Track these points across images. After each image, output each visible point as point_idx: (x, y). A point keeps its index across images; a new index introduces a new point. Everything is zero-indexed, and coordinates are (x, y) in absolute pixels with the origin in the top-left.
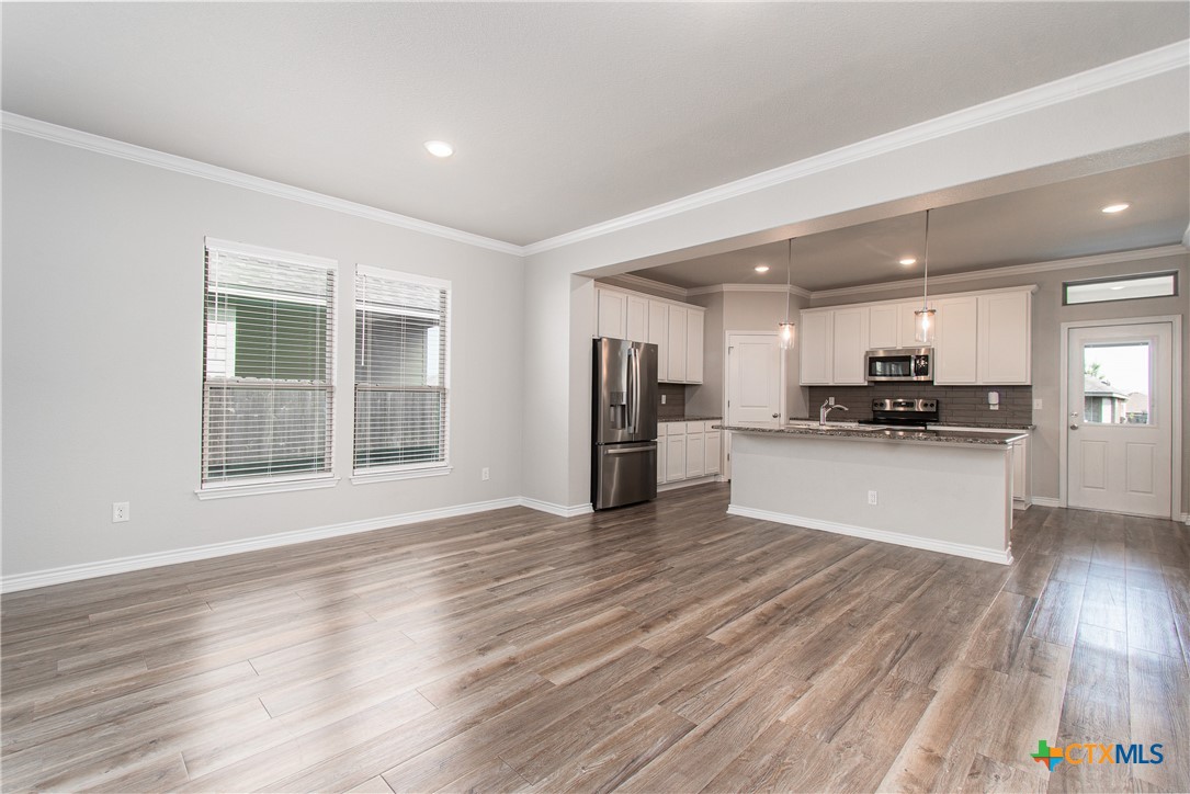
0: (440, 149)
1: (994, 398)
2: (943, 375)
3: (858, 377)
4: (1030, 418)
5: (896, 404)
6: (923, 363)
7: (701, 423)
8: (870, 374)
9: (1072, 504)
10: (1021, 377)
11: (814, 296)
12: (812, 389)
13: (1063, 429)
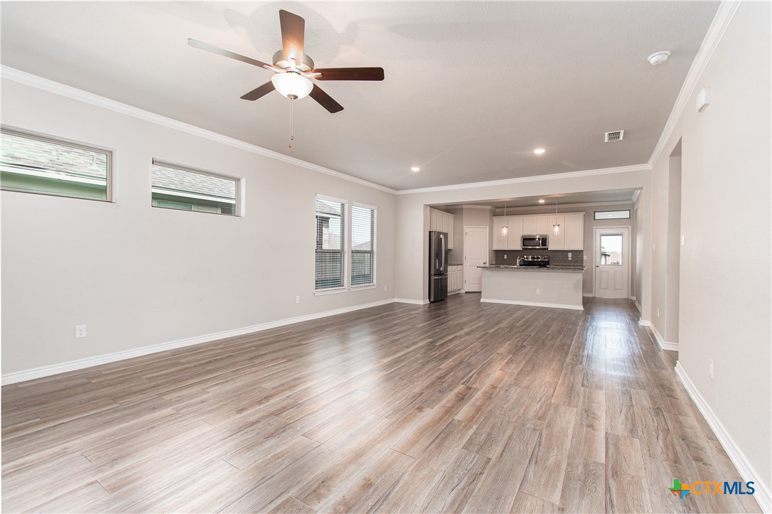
0: (415, 169)
1: (570, 255)
2: (552, 246)
3: (518, 246)
4: (582, 263)
5: (533, 258)
6: (544, 241)
7: (456, 267)
8: (524, 245)
9: (597, 296)
10: (579, 247)
11: (498, 210)
12: (496, 251)
13: (594, 267)
